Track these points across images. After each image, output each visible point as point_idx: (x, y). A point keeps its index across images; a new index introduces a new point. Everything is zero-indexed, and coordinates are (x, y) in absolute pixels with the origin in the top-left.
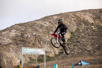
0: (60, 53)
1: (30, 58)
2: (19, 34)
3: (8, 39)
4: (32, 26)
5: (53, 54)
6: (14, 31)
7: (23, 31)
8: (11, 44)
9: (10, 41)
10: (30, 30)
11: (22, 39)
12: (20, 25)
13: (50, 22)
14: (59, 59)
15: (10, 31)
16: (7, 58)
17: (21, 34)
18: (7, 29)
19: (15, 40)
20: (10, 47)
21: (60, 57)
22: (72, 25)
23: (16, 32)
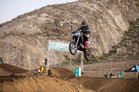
0: (111, 52)
1: (66, 56)
2: (52, 21)
3: (35, 27)
4: (72, 9)
5: (101, 52)
6: (44, 15)
7: (58, 16)
8: (39, 34)
9: (39, 30)
10: (69, 15)
11: (55, 27)
12: (54, 7)
13: (100, 5)
14: (108, 61)
15: (39, 15)
16: (32, 54)
17: (55, 20)
18: (35, 12)
19: (46, 28)
20: (38, 38)
21: (110, 58)
22: (133, 12)
23: (47, 17)
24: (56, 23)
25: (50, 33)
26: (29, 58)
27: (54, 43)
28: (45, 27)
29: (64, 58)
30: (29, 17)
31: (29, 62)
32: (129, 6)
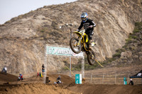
0: (114, 56)
1: (65, 62)
2: (50, 23)
3: (31, 30)
4: (71, 10)
5: (104, 57)
6: (41, 17)
7: (55, 18)
8: (36, 38)
9: (35, 34)
10: (68, 17)
11: (53, 30)
12: (52, 7)
13: (101, 5)
14: (112, 67)
15: (35, 18)
16: (28, 60)
17: (53, 22)
18: (31, 14)
19: (42, 32)
20: (34, 43)
21: (114, 63)
23: (44, 19)
24: (54, 25)
25: (48, 36)
26: (24, 64)
27: (52, 47)
28: (41, 30)
29: (63, 64)
30: (24, 20)
31: (25, 69)
32: (134, 6)
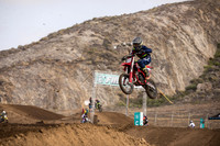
0: (188, 89)
1: (120, 95)
2: (101, 42)
3: (75, 51)
5: (174, 89)
6: (88, 32)
7: (108, 34)
8: (81, 61)
9: (80, 55)
10: (125, 33)
11: (105, 51)
12: (104, 20)
14: (185, 103)
15: (80, 34)
16: (70, 92)
17: (105, 40)
18: (75, 28)
19: (90, 53)
20: (78, 67)
21: (187, 98)
23: (92, 36)
24: (106, 44)
25: (97, 59)
26: (65, 97)
27: (103, 75)
28: (89, 51)
29: (118, 97)
30: (66, 36)
31: (66, 104)
32: (216, 21)
